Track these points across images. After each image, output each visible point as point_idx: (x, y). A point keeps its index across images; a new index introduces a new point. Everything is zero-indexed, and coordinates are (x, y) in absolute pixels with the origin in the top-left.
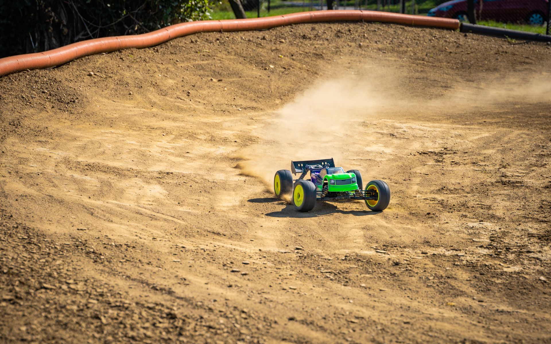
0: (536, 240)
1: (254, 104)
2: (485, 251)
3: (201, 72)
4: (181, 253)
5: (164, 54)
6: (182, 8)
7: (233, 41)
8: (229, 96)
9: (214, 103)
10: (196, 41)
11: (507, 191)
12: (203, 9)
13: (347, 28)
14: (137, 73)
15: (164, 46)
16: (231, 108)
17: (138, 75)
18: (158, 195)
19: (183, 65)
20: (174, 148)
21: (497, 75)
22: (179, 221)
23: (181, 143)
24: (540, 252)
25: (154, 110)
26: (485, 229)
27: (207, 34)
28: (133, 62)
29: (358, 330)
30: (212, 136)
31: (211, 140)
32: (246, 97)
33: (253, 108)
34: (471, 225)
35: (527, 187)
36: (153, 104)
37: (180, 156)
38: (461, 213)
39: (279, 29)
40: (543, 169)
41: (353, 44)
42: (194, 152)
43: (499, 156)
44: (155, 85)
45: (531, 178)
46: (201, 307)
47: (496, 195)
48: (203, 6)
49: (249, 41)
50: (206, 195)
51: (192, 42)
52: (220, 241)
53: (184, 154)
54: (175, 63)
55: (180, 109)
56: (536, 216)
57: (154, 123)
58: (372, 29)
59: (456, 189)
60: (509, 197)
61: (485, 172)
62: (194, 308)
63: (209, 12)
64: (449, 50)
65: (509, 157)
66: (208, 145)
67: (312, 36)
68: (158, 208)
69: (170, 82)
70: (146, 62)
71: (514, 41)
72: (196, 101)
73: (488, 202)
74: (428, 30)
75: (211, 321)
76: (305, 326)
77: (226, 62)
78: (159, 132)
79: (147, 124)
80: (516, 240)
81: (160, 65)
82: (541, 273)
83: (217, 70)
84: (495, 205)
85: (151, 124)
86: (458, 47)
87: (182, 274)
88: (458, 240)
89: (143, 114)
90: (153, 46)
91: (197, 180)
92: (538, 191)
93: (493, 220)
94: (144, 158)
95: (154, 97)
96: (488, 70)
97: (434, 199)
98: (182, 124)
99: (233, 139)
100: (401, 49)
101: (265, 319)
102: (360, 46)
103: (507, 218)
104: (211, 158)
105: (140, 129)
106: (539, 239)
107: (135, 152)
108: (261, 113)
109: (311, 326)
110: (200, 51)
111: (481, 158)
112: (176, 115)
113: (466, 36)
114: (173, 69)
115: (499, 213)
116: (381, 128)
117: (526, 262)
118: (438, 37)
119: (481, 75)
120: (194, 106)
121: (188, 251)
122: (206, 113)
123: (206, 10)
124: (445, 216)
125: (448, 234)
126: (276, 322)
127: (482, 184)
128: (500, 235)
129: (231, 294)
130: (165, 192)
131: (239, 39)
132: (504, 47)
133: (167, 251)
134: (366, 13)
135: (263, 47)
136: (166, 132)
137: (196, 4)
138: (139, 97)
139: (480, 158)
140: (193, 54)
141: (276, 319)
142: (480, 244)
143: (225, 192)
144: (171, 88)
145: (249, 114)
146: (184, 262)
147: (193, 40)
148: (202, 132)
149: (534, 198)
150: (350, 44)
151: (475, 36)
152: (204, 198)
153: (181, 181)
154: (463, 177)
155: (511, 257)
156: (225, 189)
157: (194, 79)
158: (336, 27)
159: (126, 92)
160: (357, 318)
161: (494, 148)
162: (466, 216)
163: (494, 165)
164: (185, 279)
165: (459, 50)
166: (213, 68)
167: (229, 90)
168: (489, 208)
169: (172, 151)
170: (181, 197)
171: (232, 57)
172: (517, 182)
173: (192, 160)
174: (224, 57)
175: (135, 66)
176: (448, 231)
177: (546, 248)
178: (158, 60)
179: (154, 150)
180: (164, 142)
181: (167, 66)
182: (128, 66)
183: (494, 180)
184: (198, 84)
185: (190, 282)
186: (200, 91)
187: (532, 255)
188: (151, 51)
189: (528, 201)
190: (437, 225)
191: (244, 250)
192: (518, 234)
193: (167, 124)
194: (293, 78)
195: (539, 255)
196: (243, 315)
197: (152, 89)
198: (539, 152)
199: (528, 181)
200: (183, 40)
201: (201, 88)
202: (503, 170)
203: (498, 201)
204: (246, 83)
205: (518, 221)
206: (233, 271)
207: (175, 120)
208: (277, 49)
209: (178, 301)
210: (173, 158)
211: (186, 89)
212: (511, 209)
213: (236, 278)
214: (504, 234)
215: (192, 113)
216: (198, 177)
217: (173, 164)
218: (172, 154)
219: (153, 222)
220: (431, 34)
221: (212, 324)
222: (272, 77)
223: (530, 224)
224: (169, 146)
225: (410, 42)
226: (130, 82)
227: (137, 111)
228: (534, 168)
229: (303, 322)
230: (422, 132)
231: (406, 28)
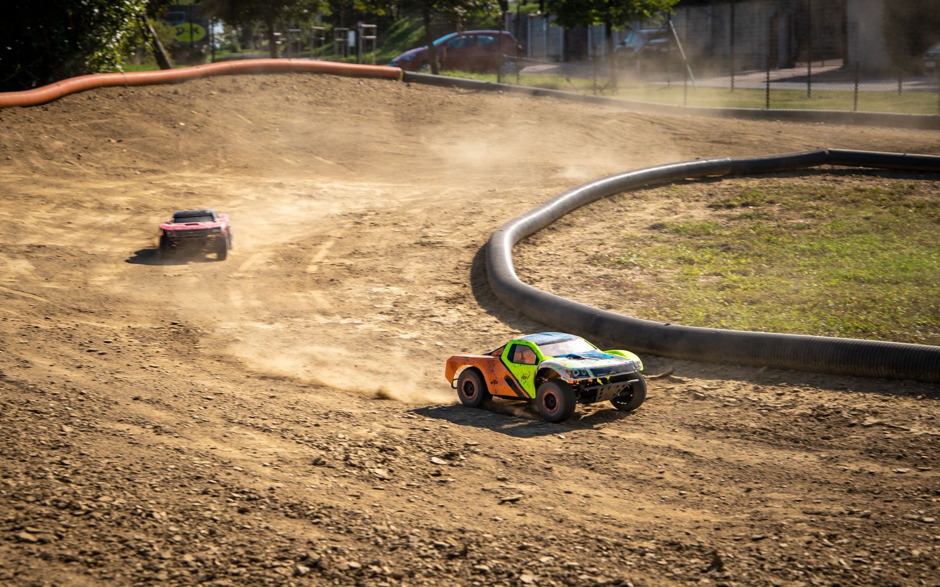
0: (443, 303)
1: (157, 167)
2: (386, 317)
3: (98, 132)
4: (32, 334)
5: (55, 112)
6: (86, 60)
7: (139, 97)
8: (128, 158)
9: (109, 165)
10: (95, 97)
11: (426, 252)
12: (113, 62)
13: (273, 79)
14: (18, 134)
15: (55, 103)
16: (127, 172)
17: (20, 137)
18: (23, 271)
19: (76, 125)
20: (54, 218)
21: (440, 128)
22: (41, 299)
23: (62, 213)
24: (444, 316)
25: (36, 176)
26: (390, 294)
27: (108, 89)
28: (14, 123)
29: (210, 407)
30: (101, 204)
31: (99, 208)
32: (148, 159)
33: (154, 172)
34: (375, 290)
35: (447, 248)
36: (35, 170)
37: (60, 226)
38: (367, 278)
39: (194, 81)
40: (469, 228)
41: (280, 97)
42: (78, 222)
43: (425, 216)
44: (40, 148)
45: (454, 237)
46: (32, 390)
47: (411, 257)
48: (113, 58)
49: (159, 95)
50: (82, 269)
51: (90, 98)
52: (84, 318)
53: (64, 224)
54: (67, 123)
55: (67, 175)
56: (449, 278)
57: (34, 190)
58: (303, 80)
59: (369, 253)
60: (425, 259)
61: (405, 233)
62: (24, 392)
63: (121, 64)
64: (388, 102)
65: (435, 217)
66: (94, 213)
67: (233, 89)
68: (20, 285)
69: (59, 144)
70: (31, 122)
71: (462, 90)
72: (87, 165)
73: (399, 265)
74: (366, 80)
75: (40, 404)
76: (149, 406)
77: (129, 120)
78: (37, 201)
79: (25, 192)
80: (421, 304)
81: (47, 126)
82: (440, 338)
83: (117, 129)
84: (407, 267)
85: (29, 192)
86: (399, 98)
87: (27, 356)
88: (358, 307)
89: (23, 182)
90: (42, 103)
91: (72, 253)
92: (458, 251)
93: (401, 284)
94: (15, 230)
95: (37, 161)
96: (431, 122)
97: (342, 264)
98: (67, 191)
99: (125, 205)
100: (334, 102)
101: (106, 400)
102: (287, 99)
103: (417, 282)
104: (96, 229)
105: (15, 198)
106: (447, 302)
107: (5, 224)
108: (163, 176)
109: (157, 405)
110: (99, 108)
111: (405, 218)
112: (61, 181)
113: (409, 86)
114: (64, 130)
115: (409, 277)
116: (299, 190)
117: (426, 327)
118: (377, 87)
119: (421, 128)
120: (83, 170)
121: (42, 331)
122: (97, 178)
123: (116, 62)
124: (349, 282)
125: (347, 301)
126: (116, 403)
127: (399, 246)
128: (405, 300)
129: (75, 376)
130: (32, 267)
131: (147, 95)
132: (451, 97)
133: (14, 332)
134: (295, 61)
135: (174, 103)
136: (45, 200)
137: (104, 56)
138: (19, 163)
139: (402, 218)
140: (90, 112)
141: (118, 400)
142: (381, 310)
143: (105, 265)
144: (59, 151)
145: (148, 178)
146: (32, 342)
147: (91, 96)
148: (88, 199)
149: (451, 259)
150: (276, 97)
151: (419, 86)
152: (78, 273)
153: (54, 254)
154: (381, 238)
155: (412, 322)
156: (105, 262)
157: (87, 140)
158: (260, 78)
159: (3, 157)
160: (215, 394)
161: (420, 207)
162: (372, 281)
163: (417, 225)
164: (27, 362)
165: (401, 101)
166: (112, 127)
167: (128, 151)
168: (400, 271)
169: (50, 222)
170: (51, 272)
171: (136, 114)
172: (438, 243)
173: (74, 230)
174: (127, 114)
175: (16, 127)
176: (349, 298)
177: (451, 311)
178: (46, 119)
179: (29, 221)
180: (43, 212)
181: (56, 126)
182: (8, 128)
183: (412, 242)
184: (92, 145)
185: (32, 364)
186: (94, 154)
187: (434, 319)
188: (38, 109)
189: (444, 263)
190: (338, 292)
191: (111, 327)
192: (425, 298)
193: (48, 192)
194: (206, 137)
195: (441, 319)
196: (80, 397)
197: (35, 152)
198: (470, 210)
199: (450, 241)
200: (79, 96)
201: (95, 150)
202: (426, 230)
203: (412, 263)
204: (149, 143)
205: (429, 284)
206: (90, 351)
207: (59, 186)
208: (190, 105)
209: (7, 385)
210: (49, 230)
211: (76, 151)
212: (424, 272)
213: (91, 358)
214: (410, 298)
215: (81, 178)
216: (75, 250)
217: (50, 236)
218: (50, 225)
219: (9, 301)
220: (369, 85)
221: (38, 408)
222: (182, 136)
223: (440, 287)
224: (48, 216)
225: (345, 94)
226: (8, 145)
227: (15, 177)
228: (460, 227)
229: (149, 401)
230: (343, 192)
231: (341, 78)
